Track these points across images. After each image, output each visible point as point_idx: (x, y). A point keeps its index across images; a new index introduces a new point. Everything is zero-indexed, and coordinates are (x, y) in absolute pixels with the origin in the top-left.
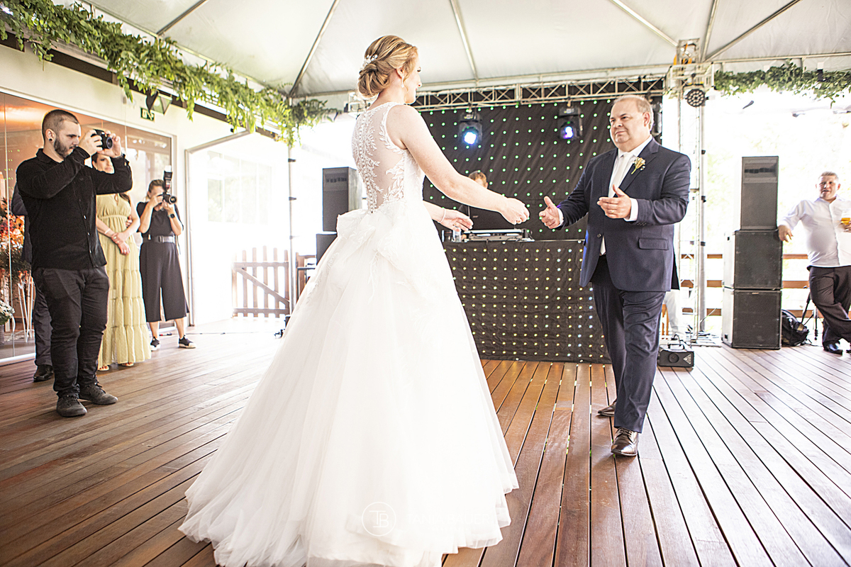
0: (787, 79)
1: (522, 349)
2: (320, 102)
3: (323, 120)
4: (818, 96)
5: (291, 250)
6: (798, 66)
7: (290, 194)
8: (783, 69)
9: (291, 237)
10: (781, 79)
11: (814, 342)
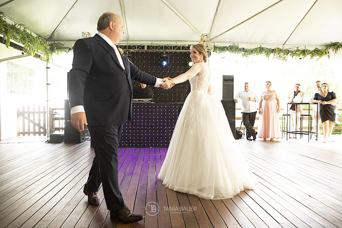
0: (234, 50)
1: (152, 143)
2: (62, 44)
3: (63, 52)
4: (243, 56)
5: (47, 106)
6: (237, 46)
7: (47, 82)
8: (233, 47)
9: (47, 101)
10: (233, 50)
11: (244, 138)
